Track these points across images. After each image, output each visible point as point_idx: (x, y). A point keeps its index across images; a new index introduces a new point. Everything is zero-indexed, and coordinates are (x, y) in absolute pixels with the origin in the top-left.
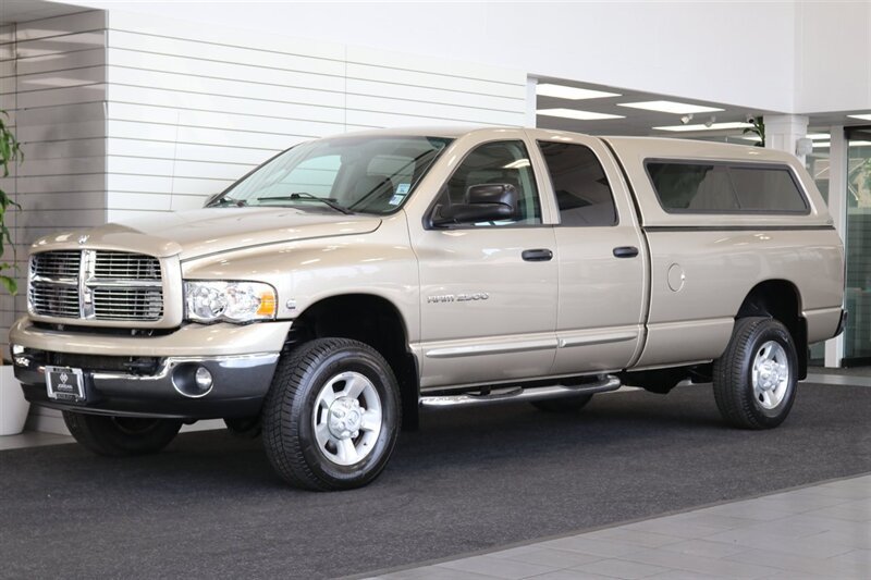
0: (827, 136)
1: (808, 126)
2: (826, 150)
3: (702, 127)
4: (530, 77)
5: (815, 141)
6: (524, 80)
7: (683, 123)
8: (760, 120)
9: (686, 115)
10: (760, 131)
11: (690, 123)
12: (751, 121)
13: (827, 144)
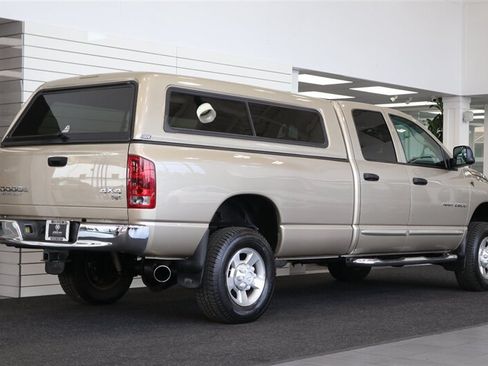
0: (482, 111)
1: (471, 104)
2: (482, 121)
3: (404, 105)
4: (294, 69)
5: (475, 115)
6: (291, 72)
7: (391, 102)
8: (440, 100)
9: (393, 96)
10: (440, 107)
11: (396, 102)
12: (434, 100)
13: (483, 117)
